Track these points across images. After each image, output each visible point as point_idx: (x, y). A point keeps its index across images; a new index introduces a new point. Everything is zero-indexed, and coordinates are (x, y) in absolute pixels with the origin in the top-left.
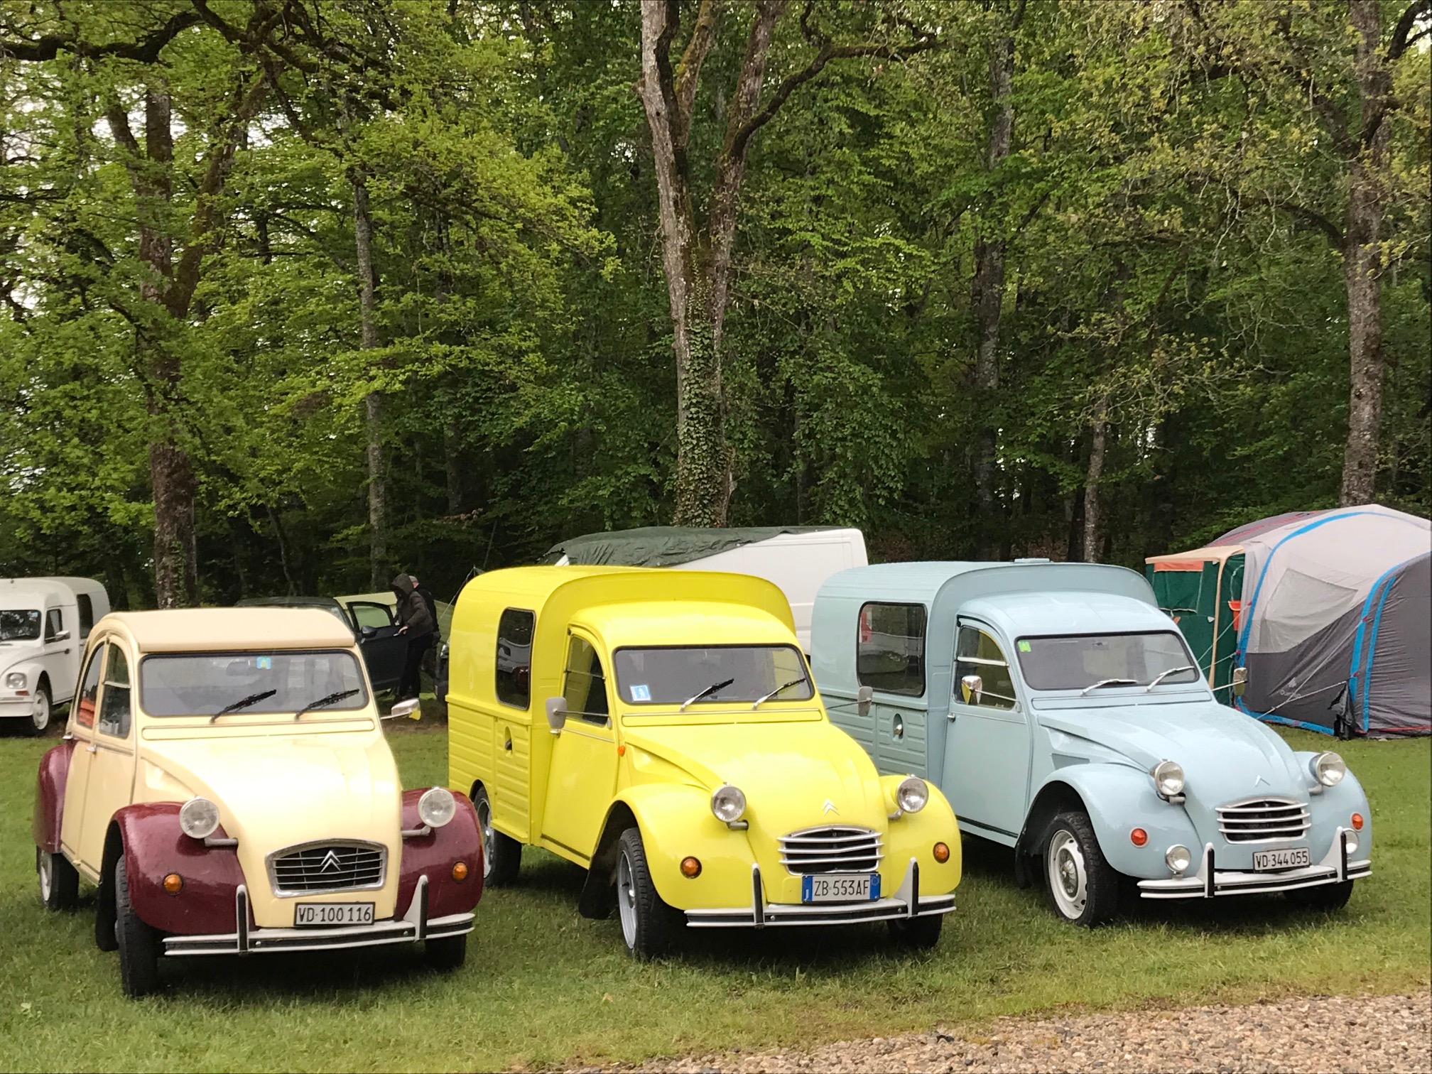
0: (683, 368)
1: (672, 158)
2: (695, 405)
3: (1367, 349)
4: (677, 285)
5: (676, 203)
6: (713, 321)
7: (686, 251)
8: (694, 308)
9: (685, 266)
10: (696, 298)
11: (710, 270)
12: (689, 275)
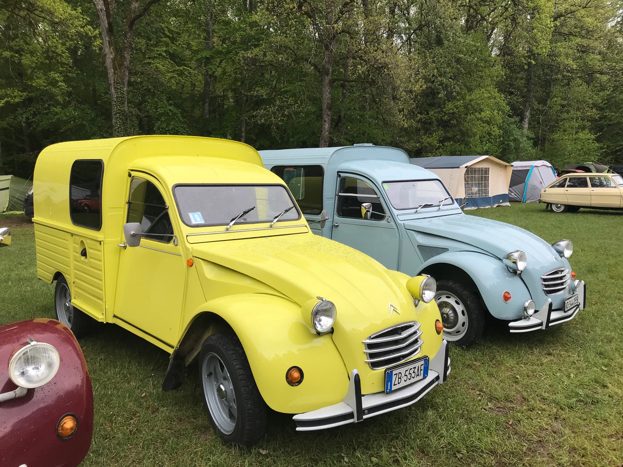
0: (114, 100)
1: (107, 26)
2: (118, 113)
3: (327, 107)
4: (111, 71)
5: (109, 43)
6: (124, 85)
7: (113, 60)
8: (117, 80)
9: (113, 65)
10: (118, 76)
11: (122, 67)
12: (115, 69)
